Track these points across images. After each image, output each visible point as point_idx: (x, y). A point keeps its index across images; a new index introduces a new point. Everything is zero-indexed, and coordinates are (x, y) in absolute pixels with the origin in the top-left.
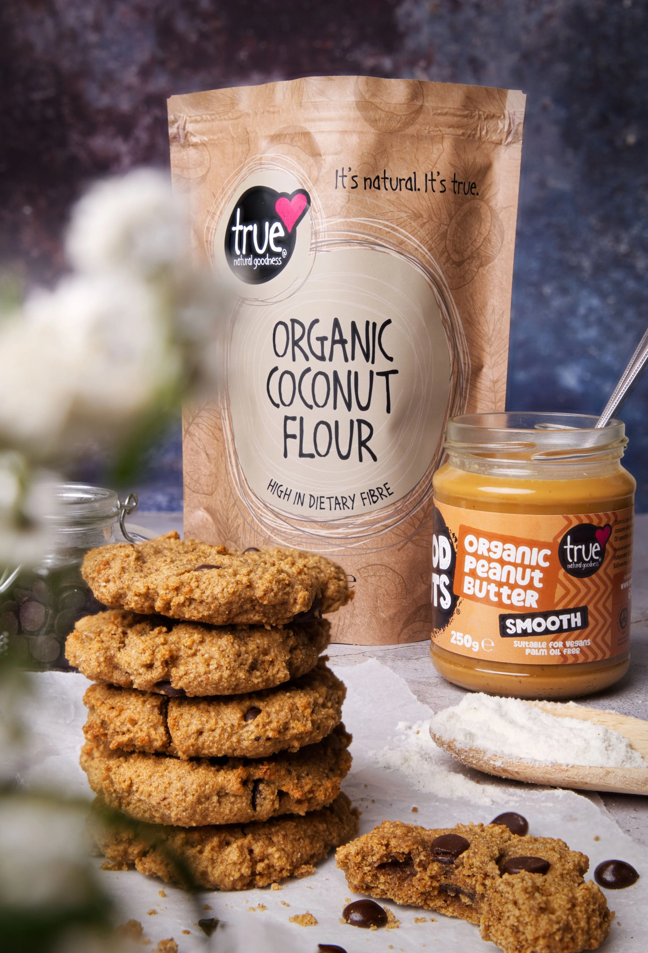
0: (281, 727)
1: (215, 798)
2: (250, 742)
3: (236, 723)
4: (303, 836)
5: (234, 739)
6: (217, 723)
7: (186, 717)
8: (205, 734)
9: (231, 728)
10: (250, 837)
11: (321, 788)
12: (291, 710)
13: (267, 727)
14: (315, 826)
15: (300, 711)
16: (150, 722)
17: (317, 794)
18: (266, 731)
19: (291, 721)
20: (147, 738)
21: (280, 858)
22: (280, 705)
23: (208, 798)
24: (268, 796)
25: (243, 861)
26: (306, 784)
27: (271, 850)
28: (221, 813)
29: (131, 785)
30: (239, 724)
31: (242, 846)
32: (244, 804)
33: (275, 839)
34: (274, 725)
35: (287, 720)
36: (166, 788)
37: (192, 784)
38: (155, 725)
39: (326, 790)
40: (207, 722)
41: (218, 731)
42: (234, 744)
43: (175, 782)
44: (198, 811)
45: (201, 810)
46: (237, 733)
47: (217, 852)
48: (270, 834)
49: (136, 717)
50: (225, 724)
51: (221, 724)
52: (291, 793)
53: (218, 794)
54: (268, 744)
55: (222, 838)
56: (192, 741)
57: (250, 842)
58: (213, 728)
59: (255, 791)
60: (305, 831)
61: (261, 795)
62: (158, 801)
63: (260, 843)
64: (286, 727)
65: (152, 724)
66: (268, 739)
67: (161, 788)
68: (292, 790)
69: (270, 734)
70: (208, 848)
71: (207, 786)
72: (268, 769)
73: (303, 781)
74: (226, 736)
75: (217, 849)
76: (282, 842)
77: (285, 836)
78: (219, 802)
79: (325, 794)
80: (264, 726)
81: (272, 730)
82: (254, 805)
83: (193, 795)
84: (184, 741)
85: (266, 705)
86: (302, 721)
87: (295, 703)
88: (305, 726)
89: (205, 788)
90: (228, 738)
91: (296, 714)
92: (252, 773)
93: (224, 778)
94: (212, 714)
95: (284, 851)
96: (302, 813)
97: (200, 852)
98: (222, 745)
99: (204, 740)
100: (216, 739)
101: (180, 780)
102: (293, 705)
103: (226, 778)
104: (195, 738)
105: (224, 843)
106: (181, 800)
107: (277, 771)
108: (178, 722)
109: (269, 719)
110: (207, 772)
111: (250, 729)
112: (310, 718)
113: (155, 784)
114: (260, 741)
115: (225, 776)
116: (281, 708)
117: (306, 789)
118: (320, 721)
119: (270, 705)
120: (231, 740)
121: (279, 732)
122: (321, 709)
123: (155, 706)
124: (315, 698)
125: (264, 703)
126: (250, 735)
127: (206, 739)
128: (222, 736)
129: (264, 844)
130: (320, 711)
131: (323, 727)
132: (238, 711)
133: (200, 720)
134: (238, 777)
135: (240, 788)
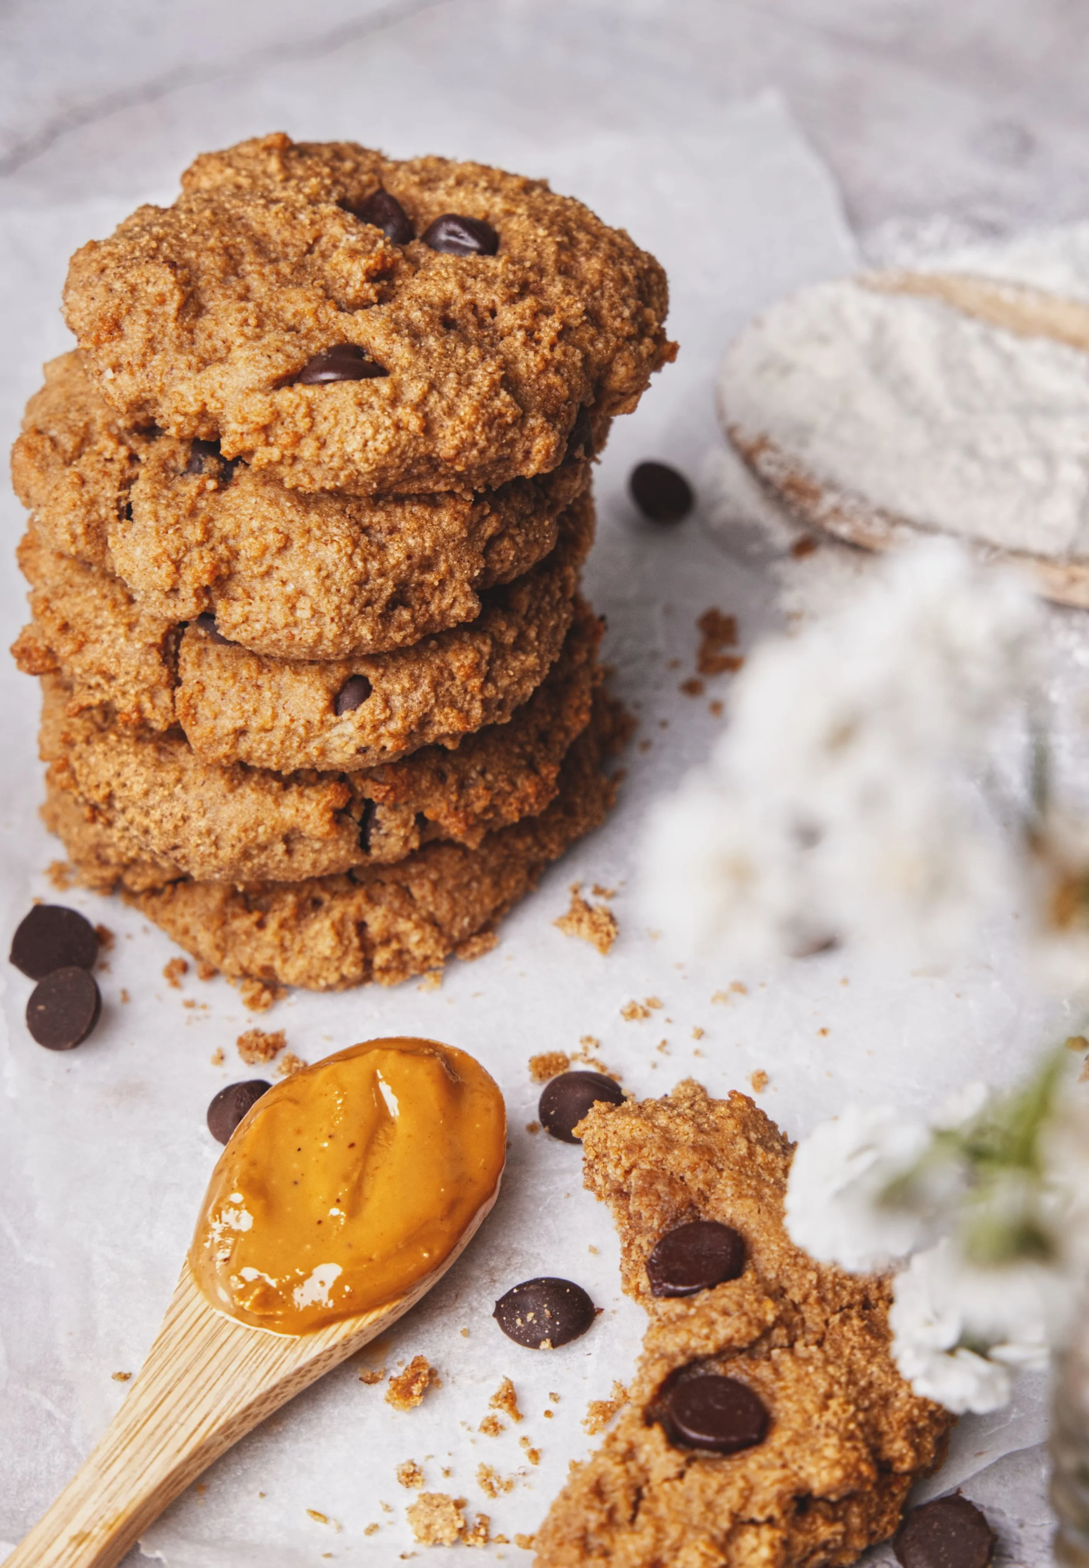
0: (413, 727)
1: (280, 848)
2: (347, 755)
3: (316, 718)
4: (478, 872)
5: (312, 749)
6: (275, 716)
7: (212, 699)
8: (251, 736)
9: (306, 728)
10: (359, 898)
11: (512, 800)
12: (436, 685)
13: (382, 730)
14: (507, 848)
15: (458, 682)
16: (142, 681)
17: (504, 810)
18: (380, 736)
19: (436, 710)
20: (135, 716)
21: (422, 941)
22: (412, 675)
23: (264, 848)
24: (394, 831)
25: (345, 953)
26: (478, 798)
27: (403, 926)
28: (294, 870)
29: (110, 797)
30: (322, 722)
31: (343, 920)
32: (343, 851)
33: (416, 892)
34: (396, 725)
35: (427, 710)
36: (176, 827)
37: (230, 824)
38: (152, 687)
39: (523, 800)
40: (255, 711)
41: (279, 734)
42: (314, 758)
43: (194, 816)
44: (245, 869)
45: (251, 869)
46: (319, 736)
47: (290, 930)
48: (405, 879)
49: (112, 666)
50: (292, 721)
51: (284, 719)
52: (443, 822)
53: (286, 840)
54: (387, 756)
55: (305, 894)
56: (224, 749)
57: (359, 909)
58: (268, 726)
59: (367, 823)
60: (485, 864)
61: (379, 829)
62: (163, 848)
63: (381, 911)
64: (425, 721)
65: (145, 686)
66: (384, 750)
67: (168, 825)
68: (446, 817)
69: (387, 742)
70: (273, 923)
71: (261, 829)
72: (388, 792)
73: (472, 792)
74: (295, 745)
75: (292, 923)
76: (430, 899)
77: (436, 886)
78: (289, 852)
79: (520, 811)
80: (375, 728)
81: (392, 735)
82: (364, 846)
83: (233, 846)
84: (209, 748)
85: (383, 676)
86: (460, 705)
87: (447, 665)
88: (466, 715)
89: (257, 832)
90: (299, 747)
91: (447, 690)
92: (359, 789)
93: (297, 810)
94: (267, 694)
95: (432, 921)
96: (472, 845)
97: (261, 925)
98: (288, 758)
99: (251, 747)
100: (277, 747)
101: (205, 813)
102: (440, 670)
103: (303, 810)
104: (230, 743)
105: (309, 903)
106: (210, 854)
107: (412, 784)
108: (195, 708)
109: (388, 712)
110: (261, 798)
111: (346, 732)
112: (479, 697)
113: (156, 815)
114: (369, 753)
115: (301, 807)
116: (415, 681)
117: (478, 806)
118: (506, 692)
119: (394, 674)
120: (307, 750)
121: (409, 735)
122: (509, 658)
123: (153, 645)
124: (496, 634)
125: (381, 671)
126: (347, 743)
127: (255, 745)
128: (287, 743)
129: (390, 909)
130: (506, 669)
131: (512, 700)
132: (320, 692)
133: (242, 708)
134: (326, 809)
135: (332, 829)
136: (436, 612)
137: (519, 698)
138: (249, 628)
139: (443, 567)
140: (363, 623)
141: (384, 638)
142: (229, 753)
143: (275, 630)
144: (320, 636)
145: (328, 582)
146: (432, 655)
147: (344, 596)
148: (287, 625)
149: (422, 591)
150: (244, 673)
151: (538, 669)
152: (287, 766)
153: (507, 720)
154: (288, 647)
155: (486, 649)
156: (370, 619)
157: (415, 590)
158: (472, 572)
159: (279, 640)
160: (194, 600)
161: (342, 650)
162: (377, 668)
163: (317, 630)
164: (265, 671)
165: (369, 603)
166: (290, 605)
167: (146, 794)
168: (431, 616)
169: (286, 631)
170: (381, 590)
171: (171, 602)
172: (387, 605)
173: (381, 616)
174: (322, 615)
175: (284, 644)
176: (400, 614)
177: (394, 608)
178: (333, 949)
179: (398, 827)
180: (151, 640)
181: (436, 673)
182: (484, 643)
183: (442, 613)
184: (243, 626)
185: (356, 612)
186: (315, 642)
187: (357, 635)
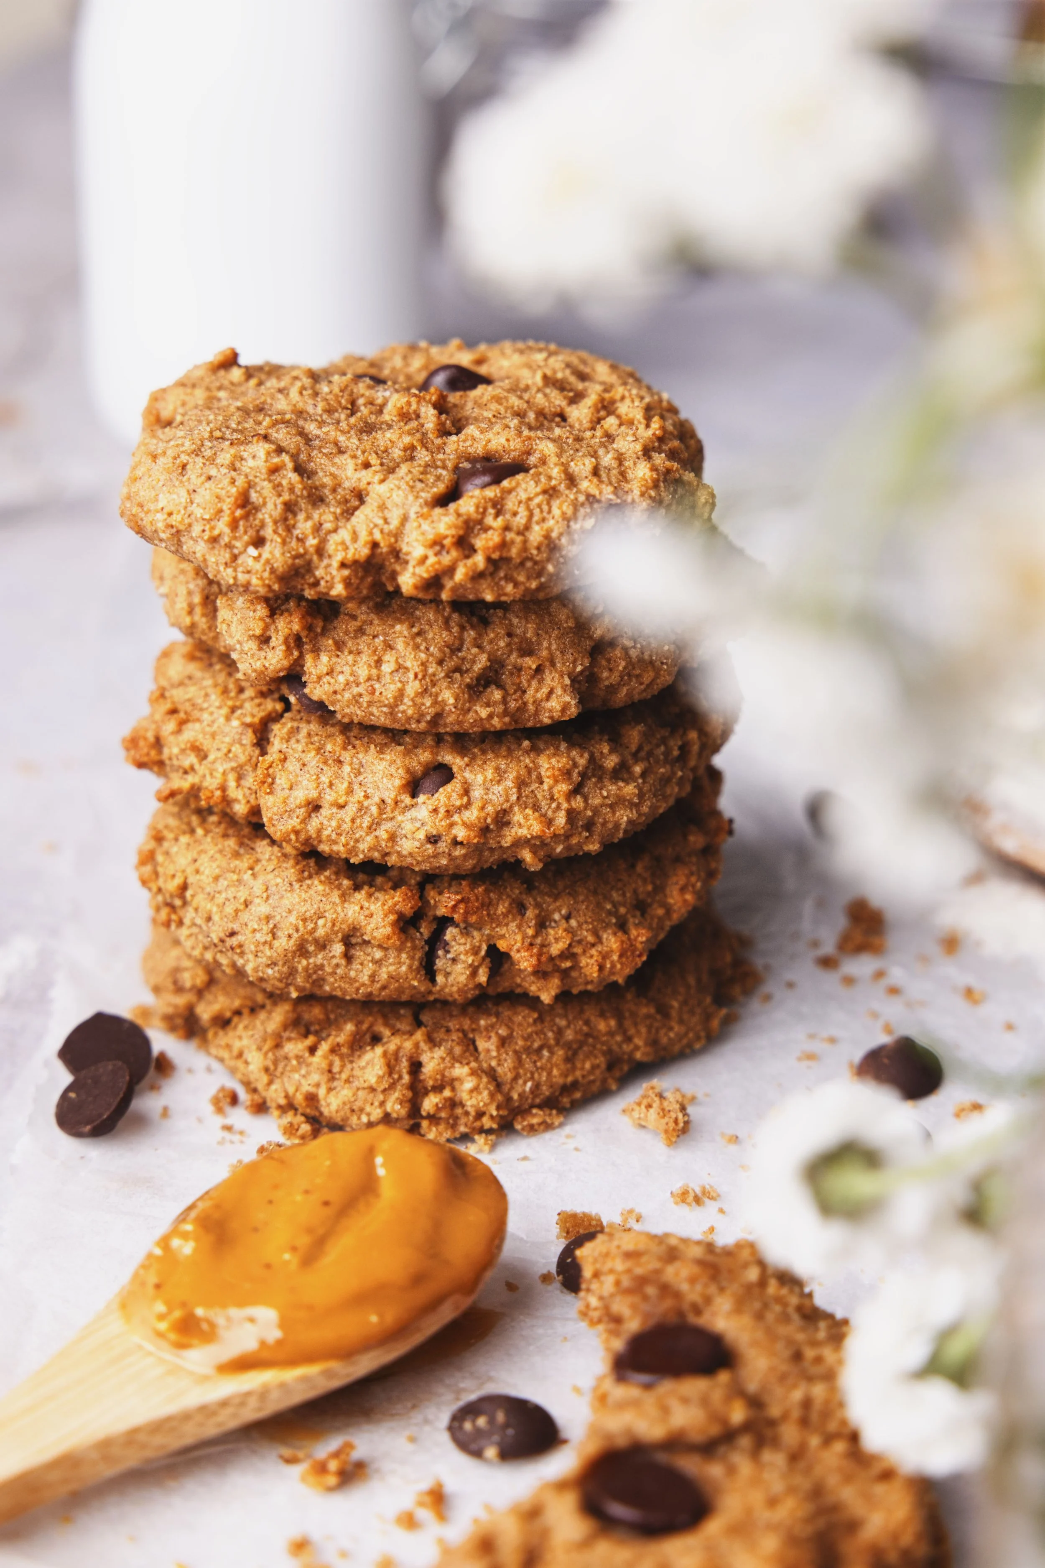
0: (489, 820)
1: (338, 949)
2: (417, 844)
3: (391, 797)
4: (552, 1042)
5: (382, 834)
6: (350, 791)
7: (291, 768)
8: (324, 812)
9: (379, 808)
10: (419, 1035)
11: (593, 952)
12: (521, 784)
13: (456, 818)
14: (587, 1023)
15: (545, 786)
16: (231, 760)
17: (584, 961)
18: (452, 825)
19: (516, 809)
20: (218, 793)
21: (475, 1090)
22: (497, 769)
23: (323, 945)
24: (462, 957)
25: (392, 1086)
26: (557, 940)
27: (460, 1071)
28: (353, 980)
29: (184, 887)
30: (397, 803)
31: (396, 1054)
32: (404, 968)
33: (482, 1044)
34: (472, 815)
35: (507, 806)
36: (237, 911)
37: (290, 911)
38: (241, 766)
39: (605, 956)
40: (331, 785)
41: (351, 810)
42: (383, 844)
43: (257, 901)
44: (300, 968)
45: (306, 969)
46: (392, 819)
47: (342, 1057)
48: (473, 1030)
49: (206, 743)
50: (367, 797)
51: (359, 794)
52: (515, 956)
53: (347, 941)
54: (459, 852)
55: (365, 1026)
56: (295, 823)
57: (417, 1045)
58: (341, 801)
59: (435, 942)
60: (559, 1033)
61: (448, 952)
62: (222, 935)
63: (439, 1052)
64: (502, 819)
65: (234, 764)
66: (456, 843)
67: (229, 909)
68: (518, 951)
69: (461, 833)
70: (324, 1047)
71: (321, 922)
72: (459, 902)
73: (551, 932)
74: (366, 824)
75: (344, 1050)
76: (494, 1054)
77: (503, 1042)
78: (348, 957)
79: (601, 968)
80: (450, 813)
81: (464, 824)
82: (428, 969)
83: (290, 937)
84: (279, 820)
85: (467, 765)
86: (543, 811)
87: (537, 767)
88: (550, 822)
89: (316, 923)
90: (370, 828)
91: (532, 792)
92: (432, 902)
93: (362, 908)
94: (347, 769)
95: (492, 1074)
96: (546, 998)
97: (312, 1050)
98: (357, 841)
99: (321, 824)
100: (346, 826)
101: (268, 898)
102: (529, 771)
103: (368, 909)
104: (301, 817)
105: (368, 1038)
106: (265, 943)
107: (487, 905)
108: (274, 779)
109: (465, 799)
110: (328, 891)
111: (419, 817)
112: (565, 805)
113: (220, 899)
114: (440, 844)
115: (366, 904)
116: (500, 775)
117: (555, 949)
118: (596, 811)
119: (479, 765)
120: (377, 833)
121: (485, 831)
122: (606, 782)
123: (249, 725)
124: (597, 754)
125: (466, 759)
126: (419, 829)
127: (325, 822)
128: (358, 821)
129: (450, 1052)
130: (601, 789)
131: (604, 824)
132: (400, 771)
133: (318, 778)
134: (391, 911)
135: (394, 934)
136: (531, 700)
137: (610, 826)
138: (332, 681)
139: (545, 653)
140: (448, 688)
141: (469, 710)
142: (298, 827)
143: (358, 685)
144: (401, 693)
145: (419, 640)
146: (523, 755)
147: (432, 655)
148: (369, 679)
149: (519, 676)
150: (329, 747)
151: (636, 800)
152: (353, 851)
153: (593, 847)
154: (370, 704)
155: (582, 762)
156: (456, 686)
157: (512, 674)
158: (575, 667)
159: (360, 695)
160: (283, 648)
161: (422, 715)
162: (463, 758)
163: (399, 685)
164: (350, 747)
165: (457, 669)
166: (376, 658)
167: (216, 879)
168: (525, 704)
169: (368, 684)
170: (474, 662)
171: (263, 654)
172: (478, 679)
173: (469, 686)
174: (407, 669)
175: (365, 699)
176: (492, 693)
177: (487, 685)
178: (380, 1078)
179: (467, 953)
180: (248, 720)
181: (523, 772)
182: (582, 756)
183: (537, 703)
184: (328, 678)
185: (442, 675)
186: (395, 698)
187: (440, 699)
